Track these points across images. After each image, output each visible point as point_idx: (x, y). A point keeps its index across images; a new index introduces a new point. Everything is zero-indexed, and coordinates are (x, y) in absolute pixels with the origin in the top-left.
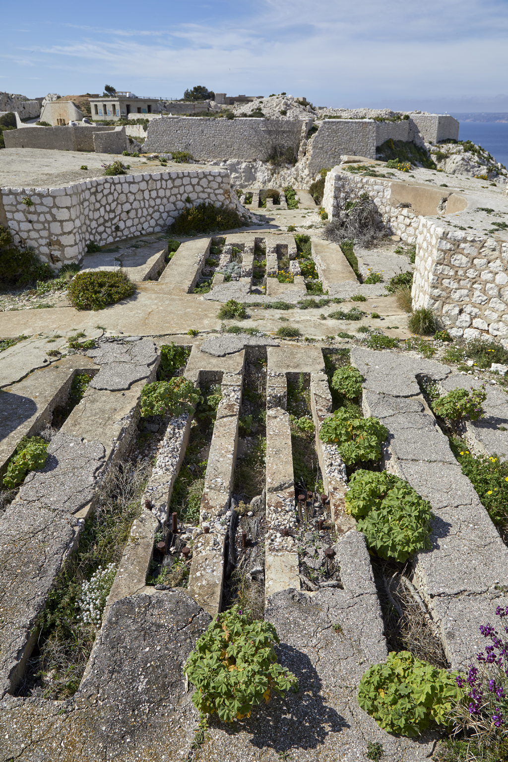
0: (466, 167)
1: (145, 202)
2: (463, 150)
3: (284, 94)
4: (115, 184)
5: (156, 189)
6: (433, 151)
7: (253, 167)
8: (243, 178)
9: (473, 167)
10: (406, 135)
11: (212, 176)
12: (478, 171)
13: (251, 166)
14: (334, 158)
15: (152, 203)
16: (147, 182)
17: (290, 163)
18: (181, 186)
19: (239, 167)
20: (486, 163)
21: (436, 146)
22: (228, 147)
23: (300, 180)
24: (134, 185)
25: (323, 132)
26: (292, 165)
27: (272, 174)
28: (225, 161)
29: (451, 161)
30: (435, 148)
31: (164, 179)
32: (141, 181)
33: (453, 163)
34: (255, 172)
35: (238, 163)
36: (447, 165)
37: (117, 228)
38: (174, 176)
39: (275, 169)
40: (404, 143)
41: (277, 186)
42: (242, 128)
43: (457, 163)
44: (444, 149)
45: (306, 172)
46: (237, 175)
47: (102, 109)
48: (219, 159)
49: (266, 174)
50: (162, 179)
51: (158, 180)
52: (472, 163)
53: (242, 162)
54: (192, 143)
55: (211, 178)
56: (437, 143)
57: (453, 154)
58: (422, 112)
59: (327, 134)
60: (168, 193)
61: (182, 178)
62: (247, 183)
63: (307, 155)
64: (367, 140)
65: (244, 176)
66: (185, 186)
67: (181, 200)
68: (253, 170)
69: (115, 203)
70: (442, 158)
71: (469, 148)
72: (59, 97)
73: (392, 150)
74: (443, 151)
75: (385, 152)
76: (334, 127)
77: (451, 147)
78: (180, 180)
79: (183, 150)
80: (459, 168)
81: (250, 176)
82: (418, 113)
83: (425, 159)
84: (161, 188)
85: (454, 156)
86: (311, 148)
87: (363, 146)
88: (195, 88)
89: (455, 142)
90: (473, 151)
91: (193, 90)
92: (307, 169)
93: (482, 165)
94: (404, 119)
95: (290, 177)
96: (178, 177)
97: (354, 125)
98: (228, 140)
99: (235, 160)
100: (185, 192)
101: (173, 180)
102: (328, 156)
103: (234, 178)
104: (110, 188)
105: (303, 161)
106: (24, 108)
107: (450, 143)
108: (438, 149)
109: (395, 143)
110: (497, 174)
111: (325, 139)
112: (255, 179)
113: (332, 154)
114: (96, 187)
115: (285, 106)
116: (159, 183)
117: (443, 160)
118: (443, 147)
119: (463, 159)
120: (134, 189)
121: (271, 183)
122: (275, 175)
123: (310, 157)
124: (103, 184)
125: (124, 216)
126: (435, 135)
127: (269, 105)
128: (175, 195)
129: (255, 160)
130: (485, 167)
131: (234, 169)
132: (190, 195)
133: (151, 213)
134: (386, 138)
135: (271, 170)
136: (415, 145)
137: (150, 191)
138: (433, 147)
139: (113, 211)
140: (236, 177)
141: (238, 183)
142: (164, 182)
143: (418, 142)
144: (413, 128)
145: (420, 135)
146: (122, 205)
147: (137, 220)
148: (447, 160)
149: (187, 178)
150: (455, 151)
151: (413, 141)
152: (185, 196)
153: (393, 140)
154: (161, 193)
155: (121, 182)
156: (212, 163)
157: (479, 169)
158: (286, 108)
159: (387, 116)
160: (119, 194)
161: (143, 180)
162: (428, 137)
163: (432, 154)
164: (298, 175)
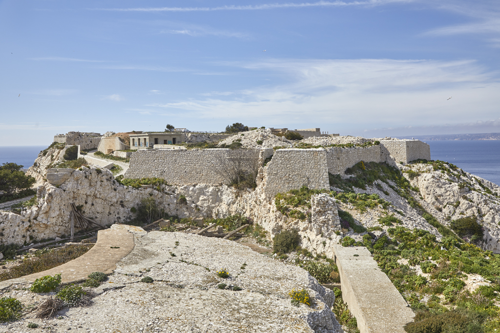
0: (437, 184)
2: (433, 169)
3: (263, 128)
6: (405, 169)
7: (219, 190)
8: (211, 201)
9: (444, 184)
10: (379, 157)
12: (449, 187)
13: (217, 190)
14: (289, 183)
17: (250, 187)
19: (207, 190)
20: (457, 180)
21: (407, 166)
22: (197, 173)
23: (258, 203)
25: (276, 160)
26: (252, 189)
27: (236, 197)
28: (194, 186)
29: (423, 179)
30: (407, 167)
33: (425, 180)
34: (221, 195)
35: (206, 187)
36: (420, 182)
39: (239, 193)
40: (376, 163)
41: (241, 208)
42: (209, 157)
43: (428, 180)
44: (415, 168)
45: (263, 196)
46: (205, 197)
47: (137, 141)
48: (189, 183)
49: (231, 197)
52: (443, 181)
53: (209, 187)
54: (167, 170)
56: (408, 163)
57: (423, 172)
58: (392, 138)
59: (281, 161)
62: (214, 205)
63: (264, 180)
64: (319, 166)
65: (211, 198)
68: (219, 194)
70: (414, 176)
71: (439, 166)
72: (114, 134)
73: (363, 170)
74: (414, 170)
75: (356, 172)
76: (287, 156)
77: (421, 167)
79: (159, 176)
80: (431, 185)
81: (217, 199)
82: (388, 139)
83: (397, 177)
85: (425, 174)
86: (267, 174)
87: (316, 172)
88: (234, 125)
89: (425, 161)
90: (443, 169)
91: (232, 125)
92: (264, 194)
93: (454, 182)
94: (375, 144)
95: (251, 200)
97: (306, 153)
98: (198, 167)
99: (203, 185)
102: (283, 181)
103: (202, 200)
105: (260, 186)
106: (91, 142)
107: (420, 163)
108: (409, 169)
109: (366, 164)
110: (470, 190)
111: (279, 166)
112: (221, 201)
113: (287, 180)
115: (262, 137)
117: (415, 178)
118: (413, 166)
119: (433, 177)
121: (235, 205)
122: (238, 198)
123: (266, 183)
126: (405, 156)
127: (249, 137)
129: (221, 185)
130: (456, 184)
131: (202, 192)
134: (358, 160)
135: (235, 193)
136: (388, 165)
138: (405, 167)
140: (204, 200)
141: (205, 205)
143: (390, 163)
144: (384, 152)
145: (391, 156)
148: (419, 177)
150: (425, 169)
151: (385, 162)
153: (364, 162)
156: (183, 187)
157: (451, 185)
158: (262, 139)
159: (358, 143)
162: (399, 158)
163: (404, 172)
164: (257, 199)
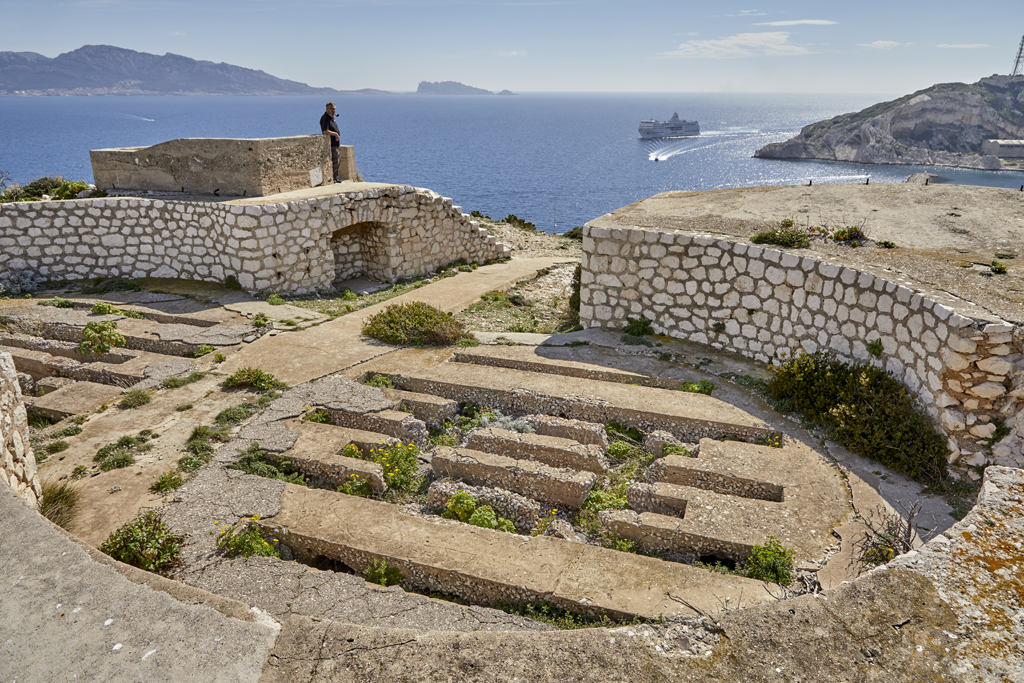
1: (790, 309)
4: (732, 254)
5: (820, 295)
11: (933, 315)
15: (807, 318)
16: (806, 275)
18: (871, 310)
24: (776, 270)
31: (841, 282)
32: (793, 269)
37: (720, 328)
38: (864, 283)
50: (838, 279)
51: (830, 279)
55: (931, 322)
60: (842, 315)
61: (878, 294)
66: (878, 315)
67: (864, 342)
69: (728, 286)
78: (874, 296)
84: (832, 297)
96: (871, 289)
100: (875, 326)
101: (860, 291)
104: (720, 258)
114: (687, 247)
116: (829, 285)
120: (775, 276)
124: (706, 248)
125: (741, 314)
128: (857, 325)
132: (884, 340)
133: (799, 335)
137: (808, 293)
139: (720, 297)
142: (839, 287)
146: (742, 294)
147: (768, 334)
149: (888, 297)
152: (874, 336)
154: (830, 307)
155: (750, 254)
160: (738, 275)
161: (799, 267)
